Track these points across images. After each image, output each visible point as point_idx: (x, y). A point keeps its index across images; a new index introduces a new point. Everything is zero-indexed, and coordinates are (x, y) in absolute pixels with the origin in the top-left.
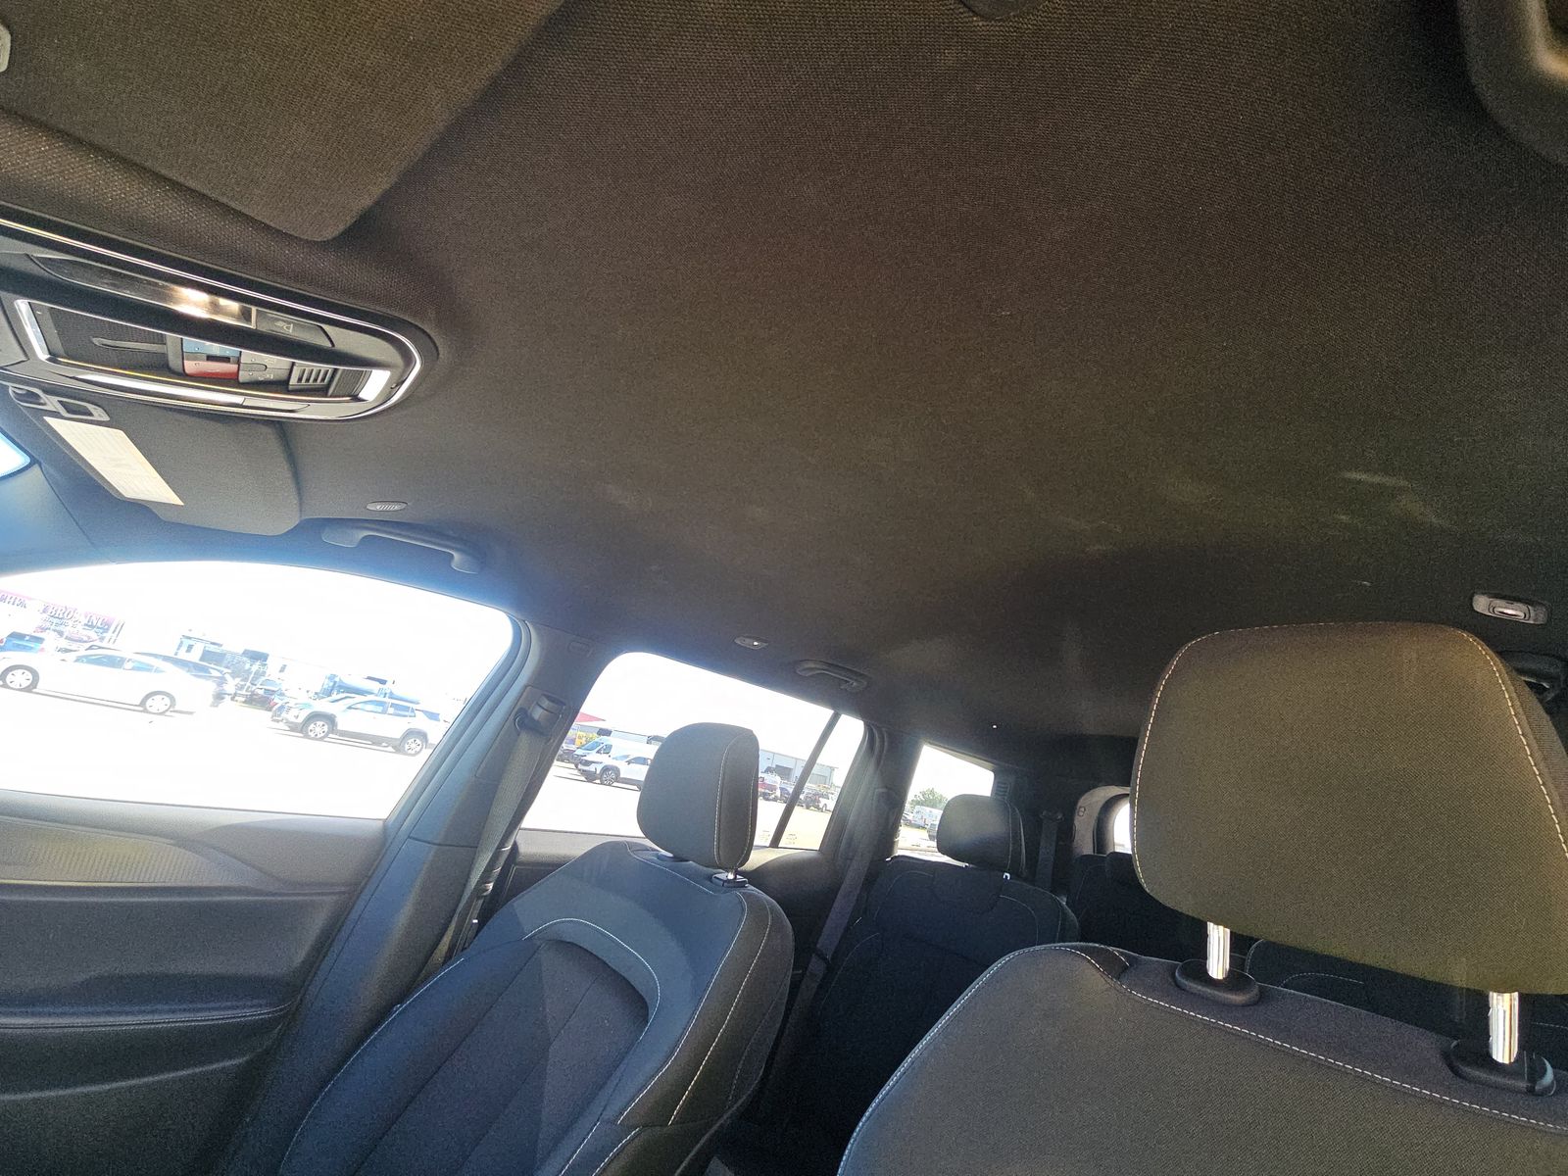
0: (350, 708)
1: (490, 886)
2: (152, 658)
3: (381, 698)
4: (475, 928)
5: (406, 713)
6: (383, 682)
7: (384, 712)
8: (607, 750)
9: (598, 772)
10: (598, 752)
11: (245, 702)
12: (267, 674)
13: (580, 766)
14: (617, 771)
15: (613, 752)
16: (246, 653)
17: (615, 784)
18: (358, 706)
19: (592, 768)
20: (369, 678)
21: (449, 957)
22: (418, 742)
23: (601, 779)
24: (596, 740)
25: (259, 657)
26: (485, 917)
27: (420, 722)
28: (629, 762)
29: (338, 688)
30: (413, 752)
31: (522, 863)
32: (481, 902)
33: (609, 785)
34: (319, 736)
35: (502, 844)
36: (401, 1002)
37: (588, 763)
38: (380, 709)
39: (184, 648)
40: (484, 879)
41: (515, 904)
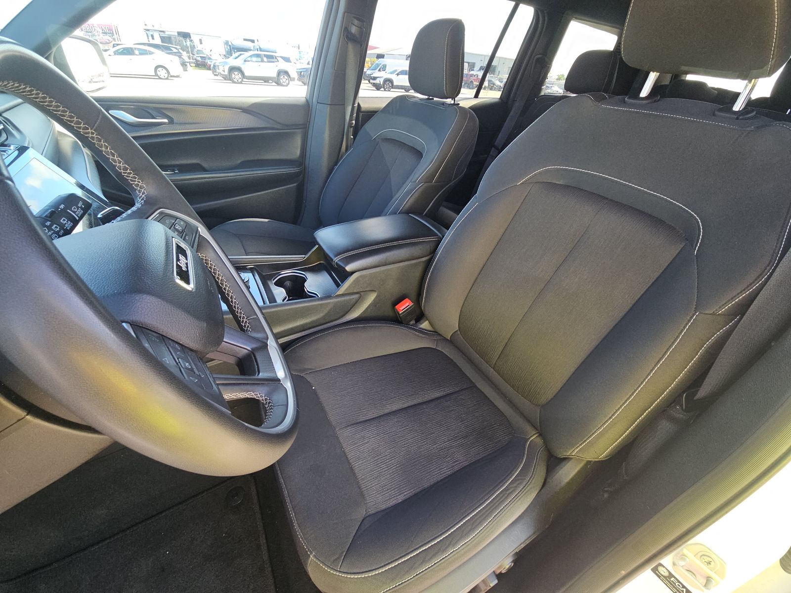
0: (245, 61)
1: (354, 122)
2: (143, 46)
3: (256, 52)
4: (353, 140)
5: (273, 60)
6: (253, 41)
7: (262, 61)
8: (384, 68)
9: (381, 83)
10: (379, 70)
11: (196, 66)
12: (196, 47)
13: (371, 81)
14: (391, 81)
15: (388, 69)
16: (179, 33)
17: (392, 90)
18: (249, 59)
19: (377, 81)
20: (245, 40)
21: (347, 150)
22: (285, 77)
23: (384, 87)
24: (377, 62)
25: (186, 35)
26: (355, 135)
27: (282, 65)
28: (398, 74)
29: (232, 50)
30: (286, 84)
31: (364, 112)
32: (352, 128)
33: (389, 91)
34: (239, 81)
35: (354, 103)
36: (336, 165)
37: (375, 78)
38: (259, 59)
39: (150, 38)
40: (351, 120)
41: (366, 127)
